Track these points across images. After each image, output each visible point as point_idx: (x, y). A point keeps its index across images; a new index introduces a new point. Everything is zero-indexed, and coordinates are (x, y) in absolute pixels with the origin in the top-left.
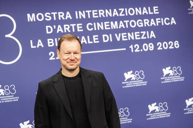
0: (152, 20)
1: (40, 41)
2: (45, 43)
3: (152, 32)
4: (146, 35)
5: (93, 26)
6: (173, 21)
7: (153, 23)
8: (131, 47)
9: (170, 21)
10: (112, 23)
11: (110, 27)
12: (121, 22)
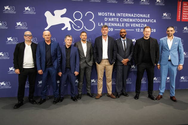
0: (147, 20)
1: (102, 23)
2: (104, 24)
3: (146, 25)
4: (143, 26)
5: (123, 20)
6: (155, 21)
7: (146, 21)
8: (136, 29)
9: (154, 21)
10: (130, 19)
11: (129, 21)
12: (134, 19)
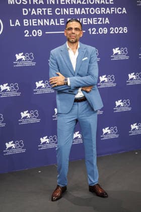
0: (108, 9)
1: (17, 21)
2: (22, 23)
3: (107, 19)
4: (102, 21)
5: (60, 11)
6: (124, 11)
7: (108, 11)
8: (90, 30)
9: (122, 11)
10: (75, 9)
11: (74, 12)
12: (83, 9)
